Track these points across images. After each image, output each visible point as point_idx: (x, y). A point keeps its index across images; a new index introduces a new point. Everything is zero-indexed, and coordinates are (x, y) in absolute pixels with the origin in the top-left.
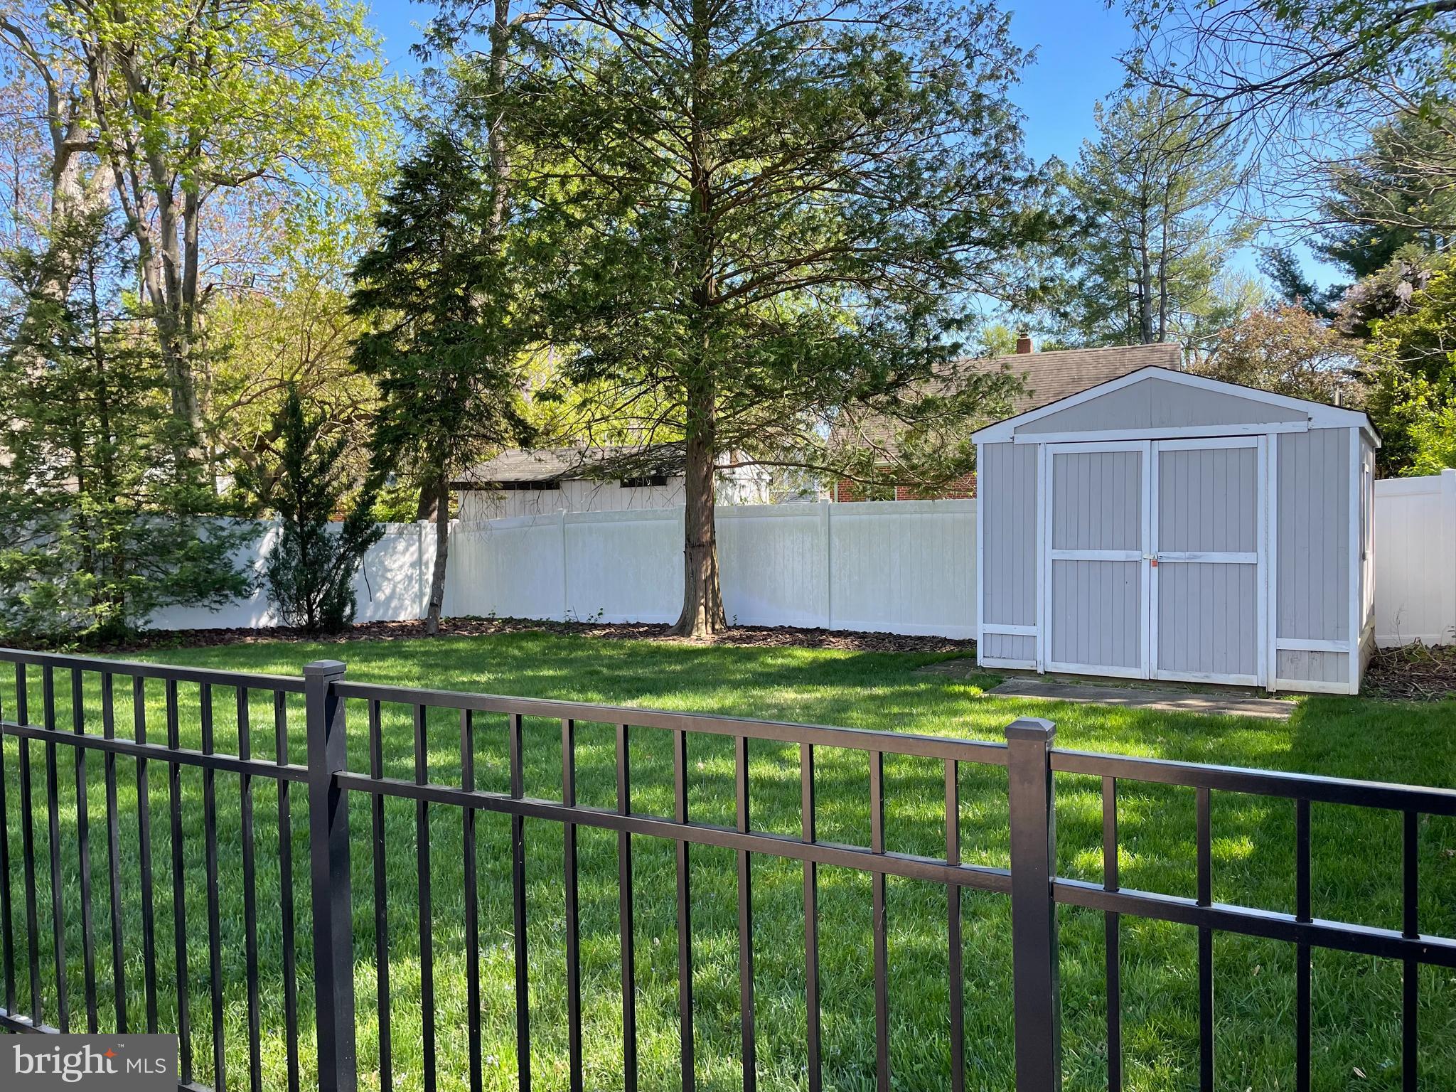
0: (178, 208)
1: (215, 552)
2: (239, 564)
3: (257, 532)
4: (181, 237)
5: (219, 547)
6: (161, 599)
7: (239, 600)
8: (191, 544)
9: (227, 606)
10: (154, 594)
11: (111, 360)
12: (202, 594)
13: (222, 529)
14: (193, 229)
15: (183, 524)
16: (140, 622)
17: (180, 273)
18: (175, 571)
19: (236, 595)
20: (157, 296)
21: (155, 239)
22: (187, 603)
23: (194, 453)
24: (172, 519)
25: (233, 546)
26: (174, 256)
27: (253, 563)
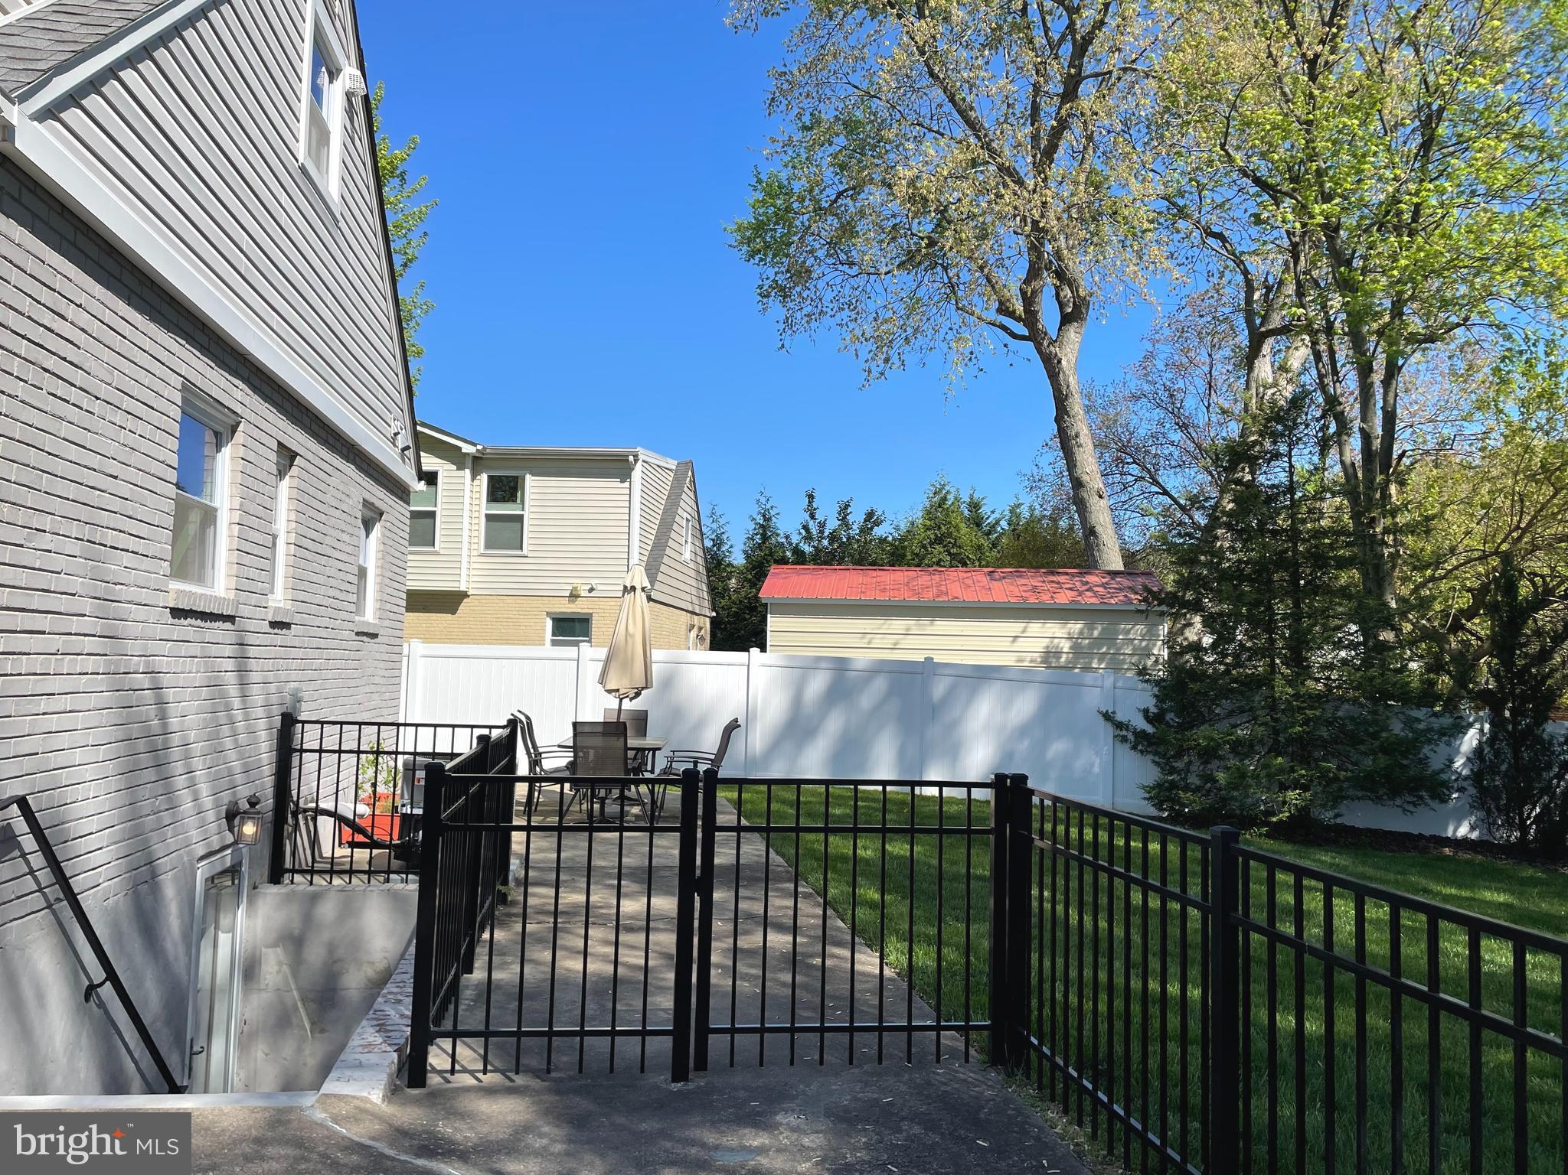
0: (1377, 378)
1: (1410, 747)
2: (1436, 763)
3: (1461, 728)
4: (1380, 404)
5: (1416, 740)
6: (1351, 792)
7: (1435, 804)
8: (1384, 735)
9: (1421, 808)
10: (1345, 785)
11: (1304, 541)
12: (1394, 793)
13: (1418, 720)
14: (1391, 395)
15: (1375, 713)
16: (1329, 814)
17: (1377, 444)
18: (1368, 762)
19: (1433, 797)
20: (1350, 471)
21: (1353, 411)
22: (1378, 800)
23: (1387, 636)
24: (1362, 706)
25: (1429, 741)
26: (1371, 427)
27: (1452, 762)
